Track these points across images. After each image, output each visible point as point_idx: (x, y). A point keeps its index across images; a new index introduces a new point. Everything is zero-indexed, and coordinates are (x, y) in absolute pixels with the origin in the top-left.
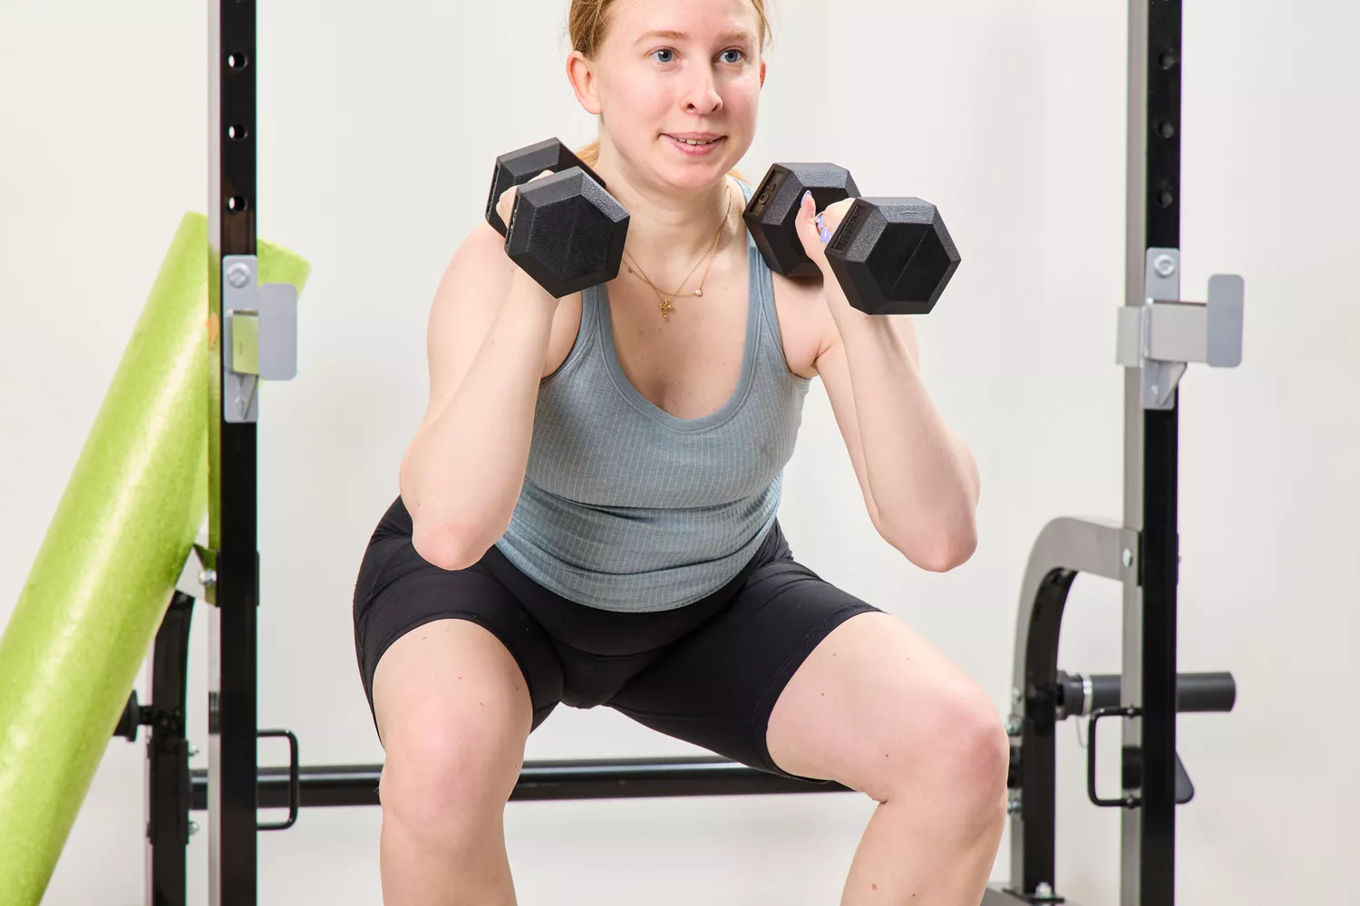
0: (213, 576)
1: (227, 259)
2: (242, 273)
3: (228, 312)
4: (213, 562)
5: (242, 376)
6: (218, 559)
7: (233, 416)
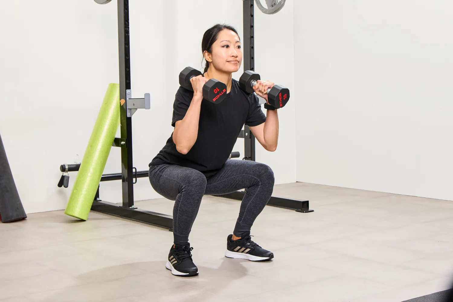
0: (124, 143)
1: (127, 90)
2: (129, 92)
3: (127, 99)
4: (125, 141)
5: (130, 109)
6: (126, 140)
7: (128, 116)
